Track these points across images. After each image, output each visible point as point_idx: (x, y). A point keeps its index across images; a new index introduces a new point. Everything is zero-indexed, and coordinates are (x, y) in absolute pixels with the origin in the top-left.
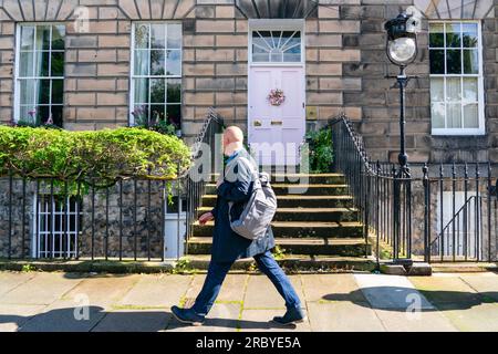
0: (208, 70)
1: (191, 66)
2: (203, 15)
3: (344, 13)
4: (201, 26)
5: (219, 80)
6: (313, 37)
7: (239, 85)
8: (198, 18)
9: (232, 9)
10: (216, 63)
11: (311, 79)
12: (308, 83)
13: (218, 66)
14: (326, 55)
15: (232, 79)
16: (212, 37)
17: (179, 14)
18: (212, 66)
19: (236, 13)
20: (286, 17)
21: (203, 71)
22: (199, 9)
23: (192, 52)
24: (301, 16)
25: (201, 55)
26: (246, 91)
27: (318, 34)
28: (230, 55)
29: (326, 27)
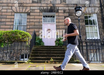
0: (33, 24)
1: (29, 23)
2: (32, 11)
3: (65, 11)
4: (31, 14)
5: (35, 26)
6: (58, 17)
7: (40, 27)
8: (31, 12)
9: (39, 10)
10: (35, 22)
11: (57, 26)
12: (57, 27)
13: (35, 23)
14: (60, 21)
15: (39, 26)
16: (34, 16)
17: (26, 11)
18: (34, 23)
19: (40, 11)
20: (51, 12)
21: (32, 24)
22: (31, 10)
23: (29, 20)
24: (55, 12)
25: (31, 20)
26: (42, 29)
27: (59, 16)
28: (38, 20)
29: (60, 14)
